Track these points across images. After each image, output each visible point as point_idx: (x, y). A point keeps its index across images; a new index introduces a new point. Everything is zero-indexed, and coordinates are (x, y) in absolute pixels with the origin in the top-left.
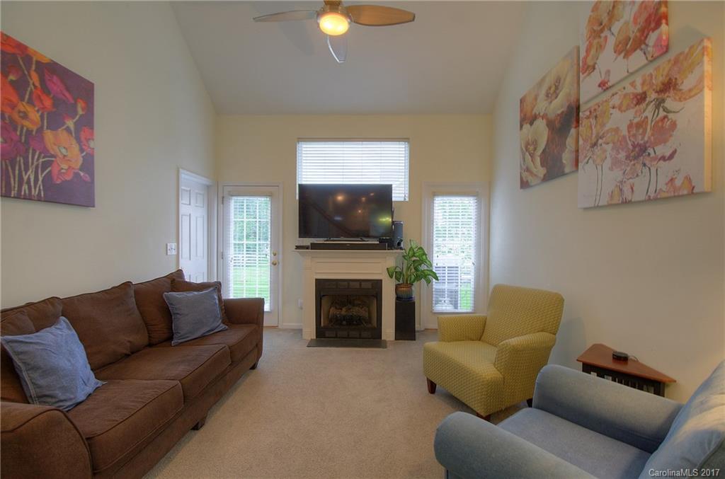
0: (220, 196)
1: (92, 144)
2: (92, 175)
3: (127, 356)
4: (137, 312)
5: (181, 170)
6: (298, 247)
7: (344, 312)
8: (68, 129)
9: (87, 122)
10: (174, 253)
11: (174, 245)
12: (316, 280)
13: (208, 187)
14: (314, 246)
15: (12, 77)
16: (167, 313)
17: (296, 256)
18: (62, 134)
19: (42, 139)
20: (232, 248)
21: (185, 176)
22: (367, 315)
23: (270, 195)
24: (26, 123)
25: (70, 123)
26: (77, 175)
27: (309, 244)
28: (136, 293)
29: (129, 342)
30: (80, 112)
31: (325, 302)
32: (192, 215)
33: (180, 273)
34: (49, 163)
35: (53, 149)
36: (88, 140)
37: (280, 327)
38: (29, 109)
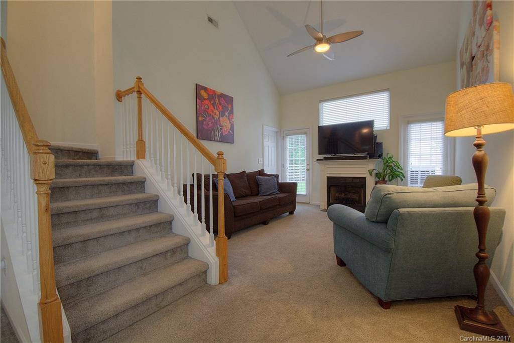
0: (282, 136)
1: (233, 120)
2: (233, 132)
3: (244, 196)
4: (247, 182)
5: (264, 126)
6: (318, 160)
7: (343, 196)
8: (226, 116)
9: (232, 112)
10: (262, 163)
11: (262, 159)
12: (328, 177)
13: (277, 132)
14: (325, 159)
15: (212, 102)
16: (257, 184)
17: (317, 164)
18: (225, 118)
19: (219, 121)
20: (288, 162)
21: (265, 128)
22: (357, 198)
23: (305, 133)
24: (216, 116)
25: (227, 114)
26: (229, 132)
27: (323, 158)
28: (247, 175)
29: (245, 192)
30: (229, 109)
31: (332, 189)
32: (269, 145)
33: (263, 170)
34: (221, 129)
35: (223, 124)
36: (232, 119)
37: (311, 203)
38: (216, 111)
